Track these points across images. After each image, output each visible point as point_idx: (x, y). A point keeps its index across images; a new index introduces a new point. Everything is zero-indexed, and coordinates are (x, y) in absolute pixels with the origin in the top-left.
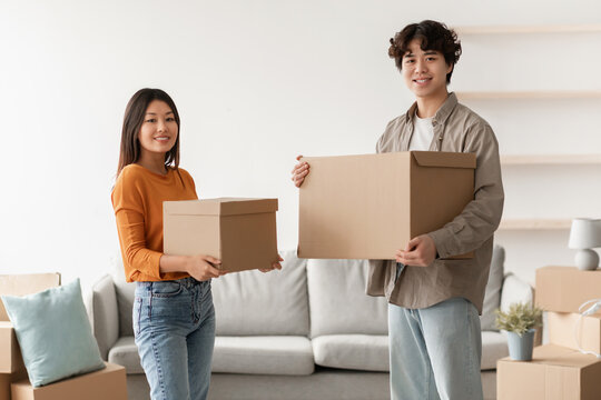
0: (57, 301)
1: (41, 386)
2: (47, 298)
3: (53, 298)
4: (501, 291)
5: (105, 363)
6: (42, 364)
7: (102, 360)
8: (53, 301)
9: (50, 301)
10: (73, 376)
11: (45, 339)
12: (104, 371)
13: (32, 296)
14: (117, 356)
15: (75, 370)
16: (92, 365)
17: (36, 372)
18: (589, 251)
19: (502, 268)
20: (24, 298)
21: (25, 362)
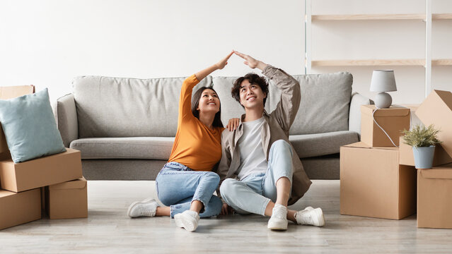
0: (31, 103)
1: (20, 162)
2: (24, 101)
3: (28, 101)
4: (349, 104)
5: (67, 149)
6: (21, 146)
7: (63, 146)
8: (29, 103)
9: (26, 103)
10: (43, 156)
11: (23, 129)
12: (66, 153)
13: (13, 99)
14: (76, 146)
15: (45, 152)
16: (56, 149)
17: (17, 152)
18: (383, 93)
19: (351, 89)
20: (8, 100)
21: (9, 145)
